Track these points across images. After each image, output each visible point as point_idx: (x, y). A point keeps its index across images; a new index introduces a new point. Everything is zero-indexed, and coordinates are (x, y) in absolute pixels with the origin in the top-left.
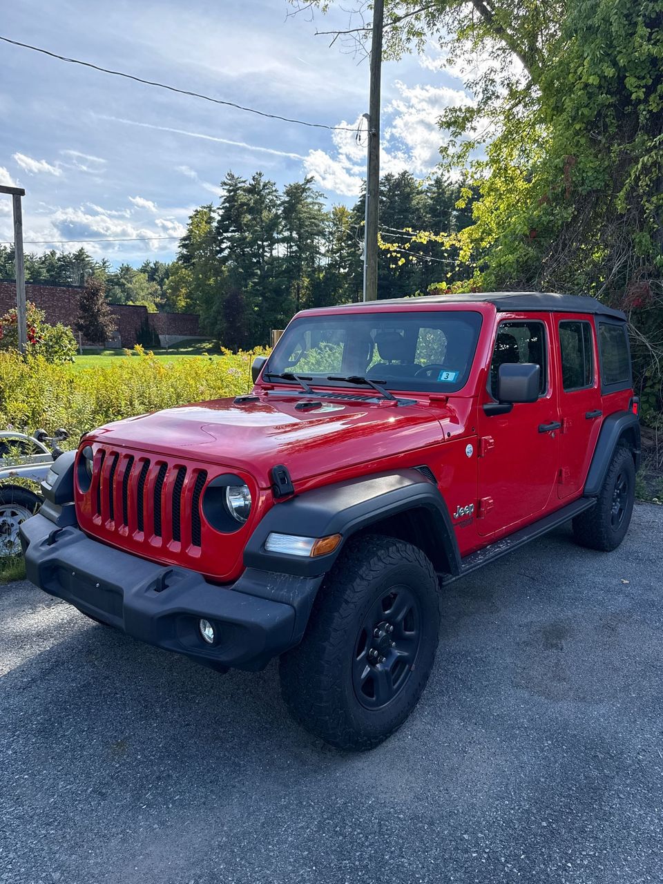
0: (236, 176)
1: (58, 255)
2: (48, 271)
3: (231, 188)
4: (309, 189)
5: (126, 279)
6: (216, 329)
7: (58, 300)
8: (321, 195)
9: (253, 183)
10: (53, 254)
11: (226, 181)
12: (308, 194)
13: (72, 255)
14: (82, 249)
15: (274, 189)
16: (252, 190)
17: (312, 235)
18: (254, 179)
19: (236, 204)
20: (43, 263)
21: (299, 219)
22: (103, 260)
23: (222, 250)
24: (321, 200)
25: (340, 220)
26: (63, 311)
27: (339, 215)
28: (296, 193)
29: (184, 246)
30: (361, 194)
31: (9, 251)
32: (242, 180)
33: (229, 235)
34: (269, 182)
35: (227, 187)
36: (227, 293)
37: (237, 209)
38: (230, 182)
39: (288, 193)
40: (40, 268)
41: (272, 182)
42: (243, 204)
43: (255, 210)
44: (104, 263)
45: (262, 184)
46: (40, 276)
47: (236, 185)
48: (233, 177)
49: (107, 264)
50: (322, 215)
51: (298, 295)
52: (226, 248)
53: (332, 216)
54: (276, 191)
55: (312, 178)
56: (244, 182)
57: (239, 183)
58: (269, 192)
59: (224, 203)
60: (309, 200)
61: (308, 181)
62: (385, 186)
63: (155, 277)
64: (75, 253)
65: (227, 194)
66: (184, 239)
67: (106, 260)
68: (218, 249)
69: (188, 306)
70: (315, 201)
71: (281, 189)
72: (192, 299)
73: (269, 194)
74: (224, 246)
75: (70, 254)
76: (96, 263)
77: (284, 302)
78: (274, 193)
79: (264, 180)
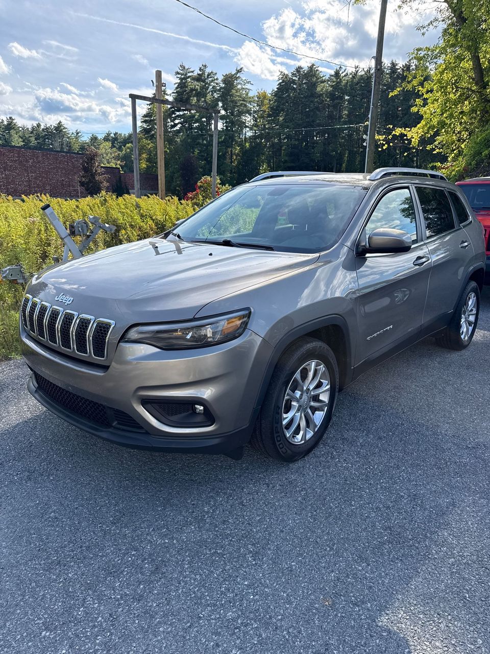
0: (186, 68)
1: (42, 127)
2: (36, 139)
3: (182, 77)
4: (239, 77)
5: (95, 146)
6: (172, 186)
7: (60, 163)
8: (248, 82)
9: (201, 73)
10: (39, 125)
11: (179, 71)
12: (238, 81)
13: (53, 127)
14: (60, 122)
15: (216, 78)
16: (199, 78)
17: (241, 113)
18: (200, 69)
19: (187, 89)
20: (32, 133)
21: (232, 101)
22: (77, 131)
23: (175, 125)
24: (248, 86)
25: (262, 102)
26: (64, 172)
27: (262, 98)
28: (230, 81)
29: (145, 122)
30: (278, 82)
31: (5, 123)
32: (191, 70)
33: (181, 113)
34: (212, 72)
35: (179, 76)
36: (179, 158)
37: (188, 93)
38: (182, 72)
39: (224, 81)
40: (30, 137)
41: (214, 72)
42: (192, 90)
43: (201, 94)
44: (78, 133)
45: (206, 74)
46: (31, 143)
47: (186, 74)
48: (184, 68)
49: (80, 134)
50: (250, 98)
51: (231, 159)
52: (178, 123)
53: (256, 99)
54: (217, 79)
55: (241, 69)
56: (192, 72)
57: (189, 73)
58: (212, 80)
59: (177, 88)
60: (239, 86)
61: (239, 71)
62: (296, 76)
63: (115, 145)
64: (55, 125)
65: (179, 81)
66: (145, 116)
67: (78, 131)
68: (172, 124)
69: (148, 167)
70: (244, 87)
71: (220, 77)
72: (150, 162)
73: (212, 81)
74: (177, 121)
75: (51, 126)
76: (73, 134)
77: (221, 165)
78: (216, 81)
79: (208, 71)
